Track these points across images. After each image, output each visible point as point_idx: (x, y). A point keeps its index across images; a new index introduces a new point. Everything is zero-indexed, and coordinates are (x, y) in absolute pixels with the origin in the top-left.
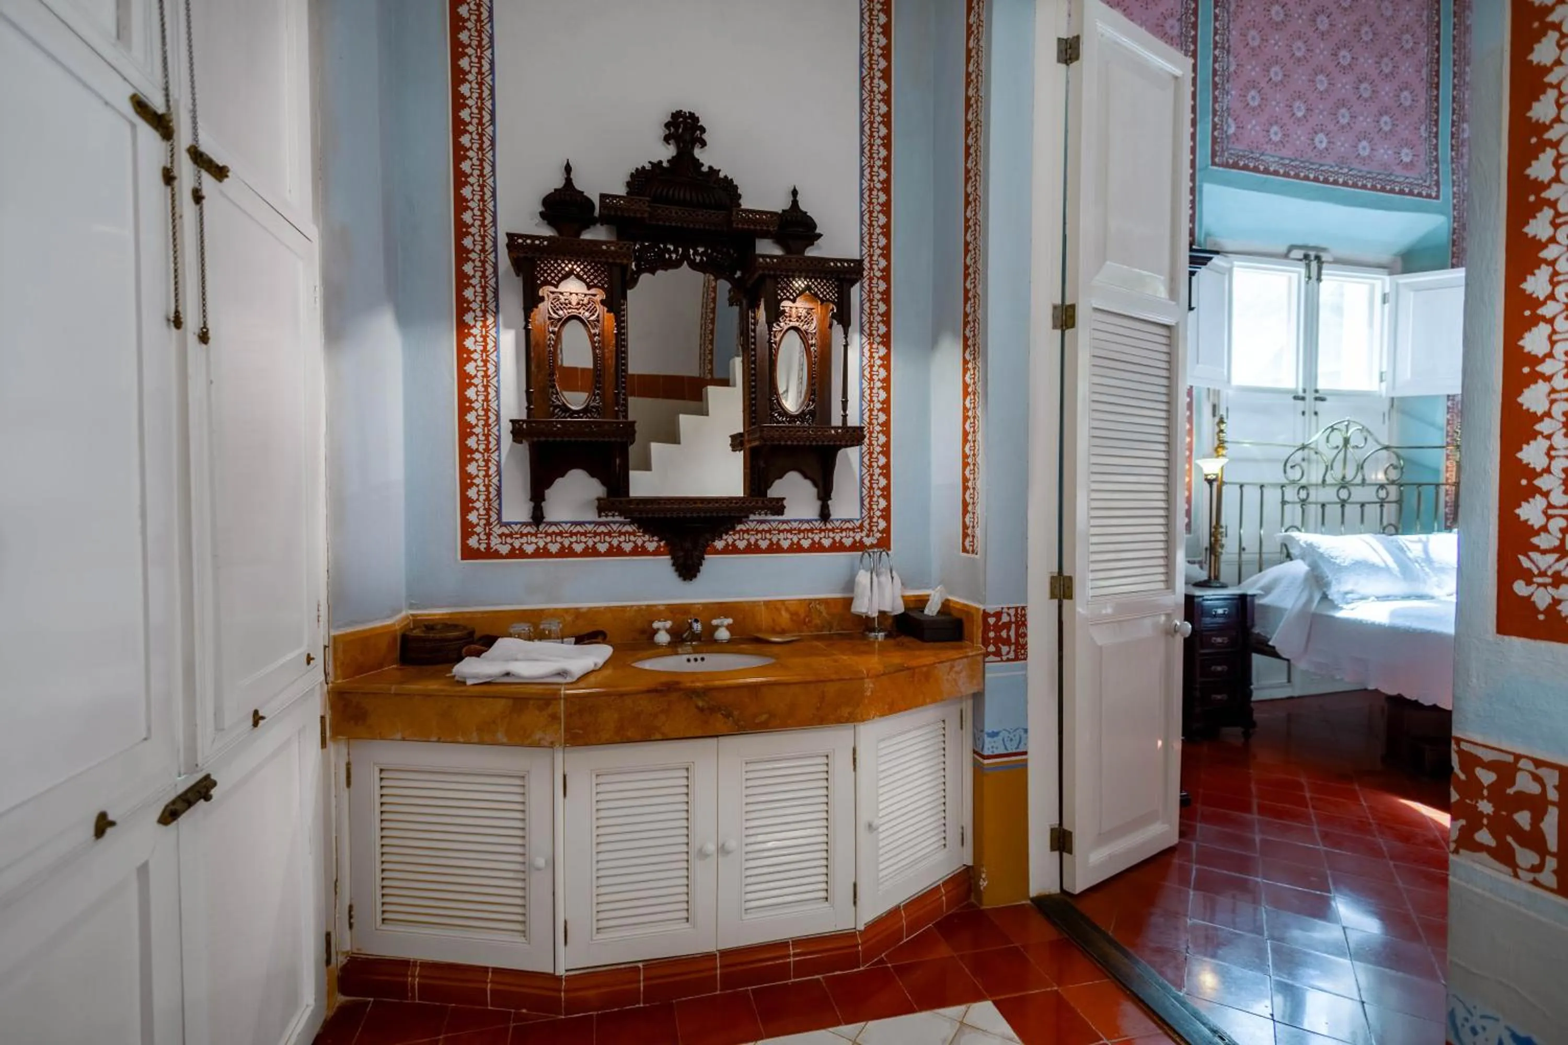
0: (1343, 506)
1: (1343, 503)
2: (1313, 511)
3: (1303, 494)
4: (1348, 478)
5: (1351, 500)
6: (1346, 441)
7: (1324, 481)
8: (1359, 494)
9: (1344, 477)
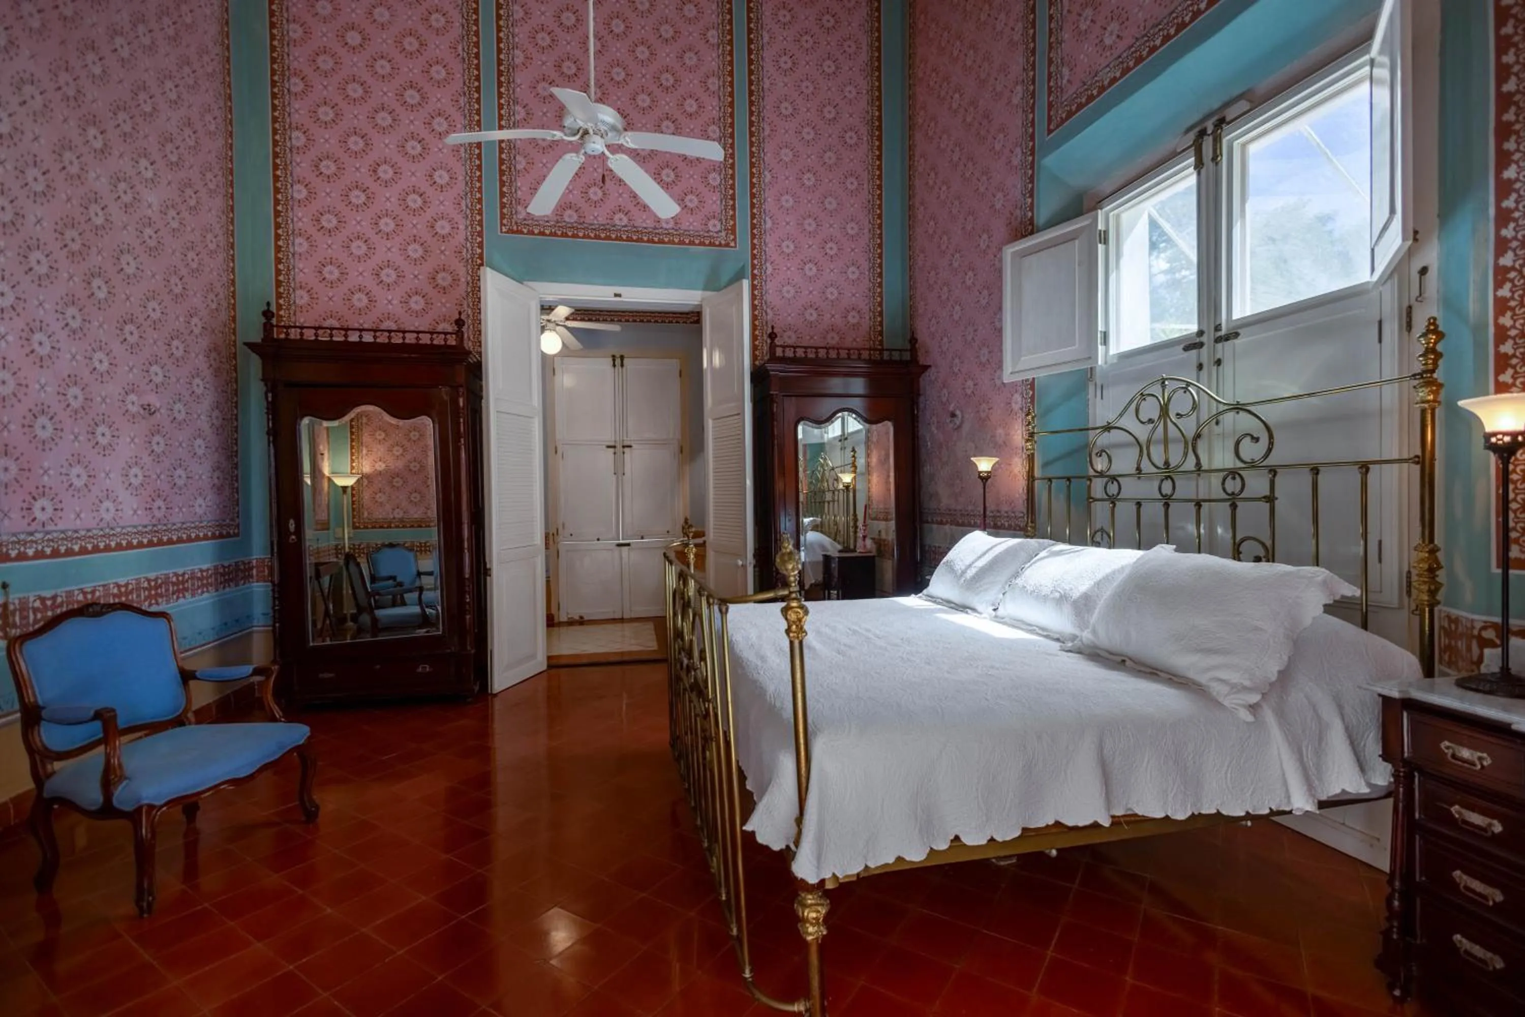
0: (1167, 506)
1: (1167, 501)
2: (1125, 511)
3: (1113, 489)
4: (1173, 463)
5: (1174, 497)
6: (1164, 411)
7: (1139, 469)
8: (1185, 488)
9: (1167, 463)
